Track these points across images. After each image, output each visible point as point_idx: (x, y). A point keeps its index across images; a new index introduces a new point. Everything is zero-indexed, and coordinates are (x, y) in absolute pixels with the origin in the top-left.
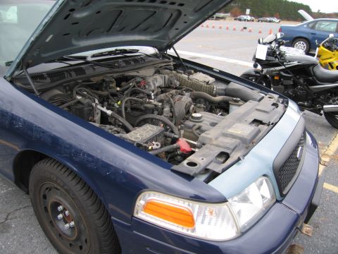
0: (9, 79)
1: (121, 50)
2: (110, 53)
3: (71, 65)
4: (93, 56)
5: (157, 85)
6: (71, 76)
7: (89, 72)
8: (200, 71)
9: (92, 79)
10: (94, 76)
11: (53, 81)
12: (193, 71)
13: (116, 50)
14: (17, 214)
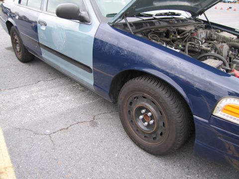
0: (111, 25)
1: (171, 13)
2: (166, 14)
3: (144, 20)
4: (157, 15)
5: (202, 36)
6: (147, 26)
7: (157, 25)
8: (225, 31)
9: (159, 29)
10: (160, 28)
11: (137, 29)
12: (219, 31)
13: (170, 12)
14: (100, 116)
